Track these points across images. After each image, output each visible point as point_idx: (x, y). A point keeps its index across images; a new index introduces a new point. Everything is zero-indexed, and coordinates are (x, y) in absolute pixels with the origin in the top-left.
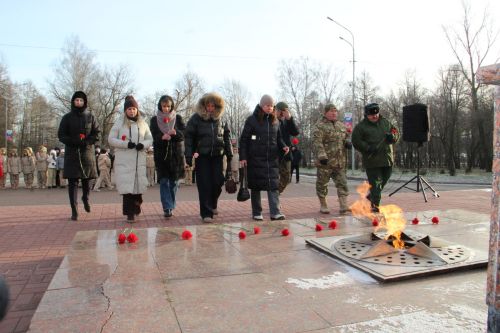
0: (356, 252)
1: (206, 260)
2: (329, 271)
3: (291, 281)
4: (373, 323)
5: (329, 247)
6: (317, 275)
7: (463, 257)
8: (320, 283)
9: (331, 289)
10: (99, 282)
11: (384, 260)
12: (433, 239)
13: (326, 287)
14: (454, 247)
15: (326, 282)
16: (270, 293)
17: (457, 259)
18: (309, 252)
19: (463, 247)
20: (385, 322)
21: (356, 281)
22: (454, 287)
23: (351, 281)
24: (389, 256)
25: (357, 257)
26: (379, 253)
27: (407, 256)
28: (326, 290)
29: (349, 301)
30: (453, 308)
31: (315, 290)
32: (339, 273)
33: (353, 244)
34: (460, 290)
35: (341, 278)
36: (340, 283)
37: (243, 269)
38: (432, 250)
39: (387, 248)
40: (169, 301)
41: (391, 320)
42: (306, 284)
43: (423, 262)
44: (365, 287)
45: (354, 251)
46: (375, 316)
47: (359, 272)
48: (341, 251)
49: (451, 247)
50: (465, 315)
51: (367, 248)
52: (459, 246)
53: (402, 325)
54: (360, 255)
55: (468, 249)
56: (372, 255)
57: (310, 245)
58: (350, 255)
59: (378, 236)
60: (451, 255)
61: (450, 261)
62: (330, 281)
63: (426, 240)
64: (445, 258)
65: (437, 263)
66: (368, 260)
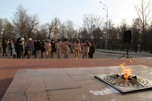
0: (112, 81)
2: (103, 88)
3: (91, 92)
5: (103, 79)
6: (100, 89)
7: (148, 84)
8: (101, 93)
9: (105, 96)
10: (24, 90)
11: (122, 84)
12: (137, 77)
14: (145, 80)
15: (103, 92)
16: (84, 96)
17: (147, 85)
18: (96, 80)
19: (148, 81)
21: (113, 92)
22: (148, 96)
23: (112, 92)
24: (123, 82)
25: (113, 83)
26: (120, 82)
27: (129, 83)
28: (103, 96)
29: (112, 100)
31: (99, 95)
32: (107, 89)
33: (111, 77)
34: (150, 97)
35: (108, 91)
36: (108, 93)
38: (138, 81)
39: (123, 80)
43: (135, 86)
44: (117, 94)
47: (113, 88)
48: (107, 80)
49: (144, 80)
51: (116, 79)
52: (146, 80)
54: (114, 82)
55: (149, 81)
56: (117, 82)
57: (96, 77)
58: (110, 82)
59: (119, 75)
60: (145, 83)
61: (144, 86)
62: (104, 92)
63: (135, 77)
64: (142, 84)
65: (140, 86)
66: (117, 84)
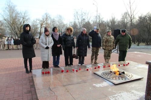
1: (71, 79)
2: (102, 82)
3: (94, 85)
4: (116, 95)
5: (100, 74)
6: (100, 83)
7: (133, 77)
9: (104, 87)
10: (48, 87)
11: (114, 79)
12: (125, 72)
13: (102, 86)
14: (130, 74)
16: (90, 88)
19: (132, 75)
20: (118, 95)
21: (109, 84)
22: (131, 85)
24: (115, 77)
25: (108, 78)
26: (113, 77)
27: (120, 77)
28: (103, 87)
29: (109, 90)
30: (132, 91)
31: (100, 87)
32: (104, 82)
33: (106, 74)
34: (133, 86)
35: (105, 84)
36: (106, 85)
37: (81, 82)
38: (125, 75)
39: (114, 75)
40: (68, 91)
41: (119, 94)
42: (98, 85)
43: (124, 79)
44: (111, 86)
45: (107, 76)
46: (115, 94)
47: (109, 82)
48: (104, 76)
50: (135, 93)
51: (110, 75)
53: (122, 96)
56: (111, 77)
58: (106, 77)
59: (111, 71)
60: (130, 77)
61: (130, 79)
62: (103, 84)
63: (124, 73)
64: (129, 78)
65: (127, 79)
66: (111, 79)
